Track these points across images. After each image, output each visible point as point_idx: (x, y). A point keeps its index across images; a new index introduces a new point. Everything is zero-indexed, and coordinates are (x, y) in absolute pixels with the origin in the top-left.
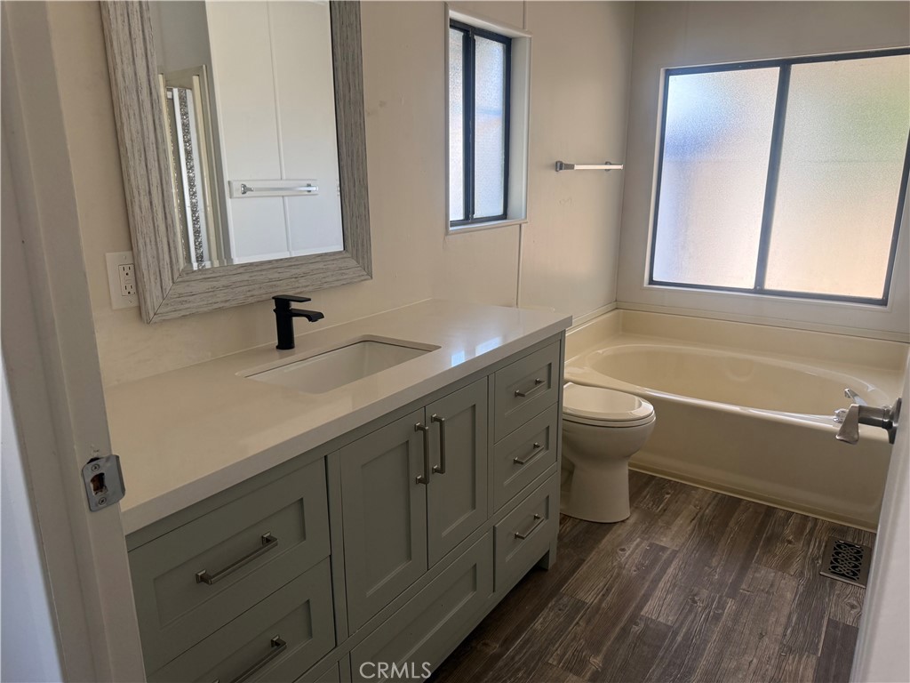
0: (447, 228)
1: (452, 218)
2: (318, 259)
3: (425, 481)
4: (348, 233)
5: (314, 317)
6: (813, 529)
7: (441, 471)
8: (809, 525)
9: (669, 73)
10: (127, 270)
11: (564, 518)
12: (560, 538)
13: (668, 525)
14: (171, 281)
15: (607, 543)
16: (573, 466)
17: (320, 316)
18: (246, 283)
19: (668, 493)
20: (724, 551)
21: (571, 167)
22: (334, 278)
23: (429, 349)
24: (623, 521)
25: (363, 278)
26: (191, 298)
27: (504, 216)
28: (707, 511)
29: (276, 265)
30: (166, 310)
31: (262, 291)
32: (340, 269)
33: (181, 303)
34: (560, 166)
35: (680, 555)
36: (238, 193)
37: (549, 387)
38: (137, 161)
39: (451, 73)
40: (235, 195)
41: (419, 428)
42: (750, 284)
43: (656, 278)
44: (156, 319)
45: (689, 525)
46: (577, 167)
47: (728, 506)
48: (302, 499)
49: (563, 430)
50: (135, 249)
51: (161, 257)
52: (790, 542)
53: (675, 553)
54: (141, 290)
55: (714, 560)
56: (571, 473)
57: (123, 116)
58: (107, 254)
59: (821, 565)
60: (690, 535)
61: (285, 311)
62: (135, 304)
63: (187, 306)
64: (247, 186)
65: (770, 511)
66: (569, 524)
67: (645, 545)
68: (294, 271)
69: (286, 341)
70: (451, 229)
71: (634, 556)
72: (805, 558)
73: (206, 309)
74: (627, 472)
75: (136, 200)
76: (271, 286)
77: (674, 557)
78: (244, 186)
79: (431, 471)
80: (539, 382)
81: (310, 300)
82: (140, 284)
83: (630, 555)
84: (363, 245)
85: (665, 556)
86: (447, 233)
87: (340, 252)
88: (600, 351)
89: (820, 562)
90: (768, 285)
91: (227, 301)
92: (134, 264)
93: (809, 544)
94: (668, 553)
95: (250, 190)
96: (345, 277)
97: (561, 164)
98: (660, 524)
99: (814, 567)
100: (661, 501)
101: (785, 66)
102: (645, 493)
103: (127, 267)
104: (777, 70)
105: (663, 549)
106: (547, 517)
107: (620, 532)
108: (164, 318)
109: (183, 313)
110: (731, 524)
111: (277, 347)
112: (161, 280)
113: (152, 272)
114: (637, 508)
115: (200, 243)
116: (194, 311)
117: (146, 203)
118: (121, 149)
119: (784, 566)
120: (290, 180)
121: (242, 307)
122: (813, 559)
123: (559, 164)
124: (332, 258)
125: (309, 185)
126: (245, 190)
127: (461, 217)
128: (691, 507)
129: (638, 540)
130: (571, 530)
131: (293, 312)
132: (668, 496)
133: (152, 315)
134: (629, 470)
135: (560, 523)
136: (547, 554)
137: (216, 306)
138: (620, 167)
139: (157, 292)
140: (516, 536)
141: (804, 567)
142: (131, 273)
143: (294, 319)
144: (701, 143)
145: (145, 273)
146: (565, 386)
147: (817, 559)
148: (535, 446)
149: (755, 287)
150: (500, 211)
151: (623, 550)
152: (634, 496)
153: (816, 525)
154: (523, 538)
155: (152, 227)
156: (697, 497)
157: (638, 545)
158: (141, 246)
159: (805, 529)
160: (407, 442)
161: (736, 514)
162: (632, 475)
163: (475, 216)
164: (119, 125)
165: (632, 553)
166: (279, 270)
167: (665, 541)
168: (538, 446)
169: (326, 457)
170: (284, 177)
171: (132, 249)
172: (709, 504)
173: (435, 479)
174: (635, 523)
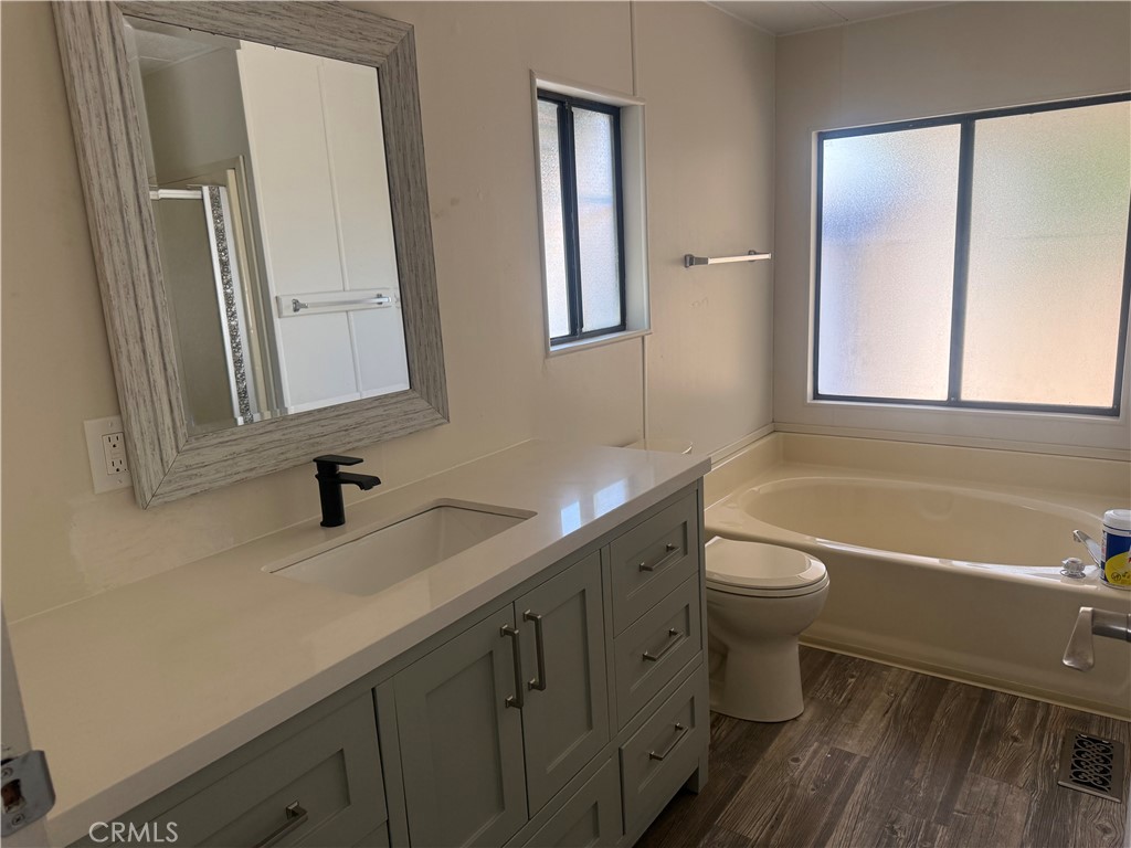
0: (547, 349)
1: (553, 334)
2: (376, 404)
3: (517, 703)
4: (415, 367)
5: (367, 483)
6: (1045, 720)
7: (540, 686)
8: (1040, 714)
9: (822, 137)
10: (114, 441)
11: (717, 719)
12: (713, 747)
13: (855, 721)
14: (174, 451)
15: (774, 750)
16: (726, 649)
17: (376, 481)
18: (278, 444)
19: (852, 677)
20: (929, 756)
21: (705, 261)
22: (398, 426)
23: (524, 516)
24: (795, 719)
25: (437, 423)
26: (202, 470)
27: (623, 326)
28: (905, 699)
29: (318, 416)
30: (167, 489)
31: (300, 452)
32: (406, 413)
33: (190, 477)
34: (690, 261)
35: (872, 764)
36: (288, 309)
37: (686, 552)
38: (123, 299)
39: (543, 155)
40: (285, 313)
41: (507, 632)
42: (942, 395)
43: (821, 391)
44: (155, 502)
45: (881, 720)
46: (711, 261)
47: (931, 690)
48: (342, 750)
49: (708, 601)
50: (124, 413)
51: (160, 420)
52: (1015, 739)
53: (865, 761)
54: (133, 466)
55: (917, 769)
56: (724, 657)
57: (102, 243)
58: (87, 423)
59: (1059, 772)
60: (884, 735)
61: (331, 476)
62: (126, 483)
63: (198, 480)
64: (300, 301)
65: (987, 696)
66: (725, 726)
67: (825, 752)
68: (343, 422)
69: (333, 515)
70: (552, 349)
71: (811, 768)
72: (1037, 760)
73: (223, 483)
74: (797, 650)
75: (124, 349)
76: (313, 445)
77: (864, 767)
78: (296, 302)
79: (525, 687)
80: (672, 548)
81: (361, 461)
82: (131, 458)
83: (805, 768)
84: (435, 381)
85: (852, 765)
86: (547, 354)
87: (405, 392)
88: (755, 489)
89: (1057, 766)
90: (965, 396)
91: (251, 470)
92: (123, 433)
93: (1041, 741)
94: (856, 761)
95: (305, 306)
96: (413, 423)
97: (692, 258)
98: (844, 720)
99: (1050, 772)
100: (843, 689)
101: (967, 123)
102: (822, 678)
103: (113, 438)
104: (958, 127)
105: (849, 756)
106: (693, 725)
107: (791, 734)
108: (166, 499)
109: (192, 491)
110: (937, 716)
111: (322, 524)
112: (161, 450)
113: (147, 441)
114: (812, 698)
115: (243, 374)
116: (207, 486)
117: (136, 352)
118: (102, 285)
119: (1010, 775)
120: (354, 290)
121: (275, 475)
122: (1048, 762)
123: (688, 259)
124: (394, 400)
125: (379, 296)
126: (297, 306)
127: (566, 332)
128: (884, 694)
129: (816, 744)
130: (728, 735)
131: (342, 478)
132: (853, 680)
133: (150, 496)
134: (800, 646)
135: (712, 726)
136: (696, 772)
137: (238, 477)
138: (767, 256)
139: (155, 466)
140: (652, 757)
141: (1036, 775)
142: (120, 444)
143: (343, 486)
144: (867, 220)
145: (139, 445)
146: (706, 545)
147: (1054, 763)
148: (671, 633)
149: (949, 398)
150: (616, 320)
151: (797, 760)
152: (807, 684)
153: (1048, 713)
154: (661, 759)
155: (146, 383)
156: (890, 679)
157: (815, 752)
158: (130, 407)
159: (1035, 718)
160: (491, 653)
161: (943, 701)
162: (805, 653)
163: (584, 330)
164: (97, 255)
165: (809, 763)
166: (323, 423)
167: (850, 745)
168: (675, 633)
169: (373, 690)
170: (348, 288)
171: (120, 413)
172: (907, 689)
173: (532, 699)
174: (811, 721)
